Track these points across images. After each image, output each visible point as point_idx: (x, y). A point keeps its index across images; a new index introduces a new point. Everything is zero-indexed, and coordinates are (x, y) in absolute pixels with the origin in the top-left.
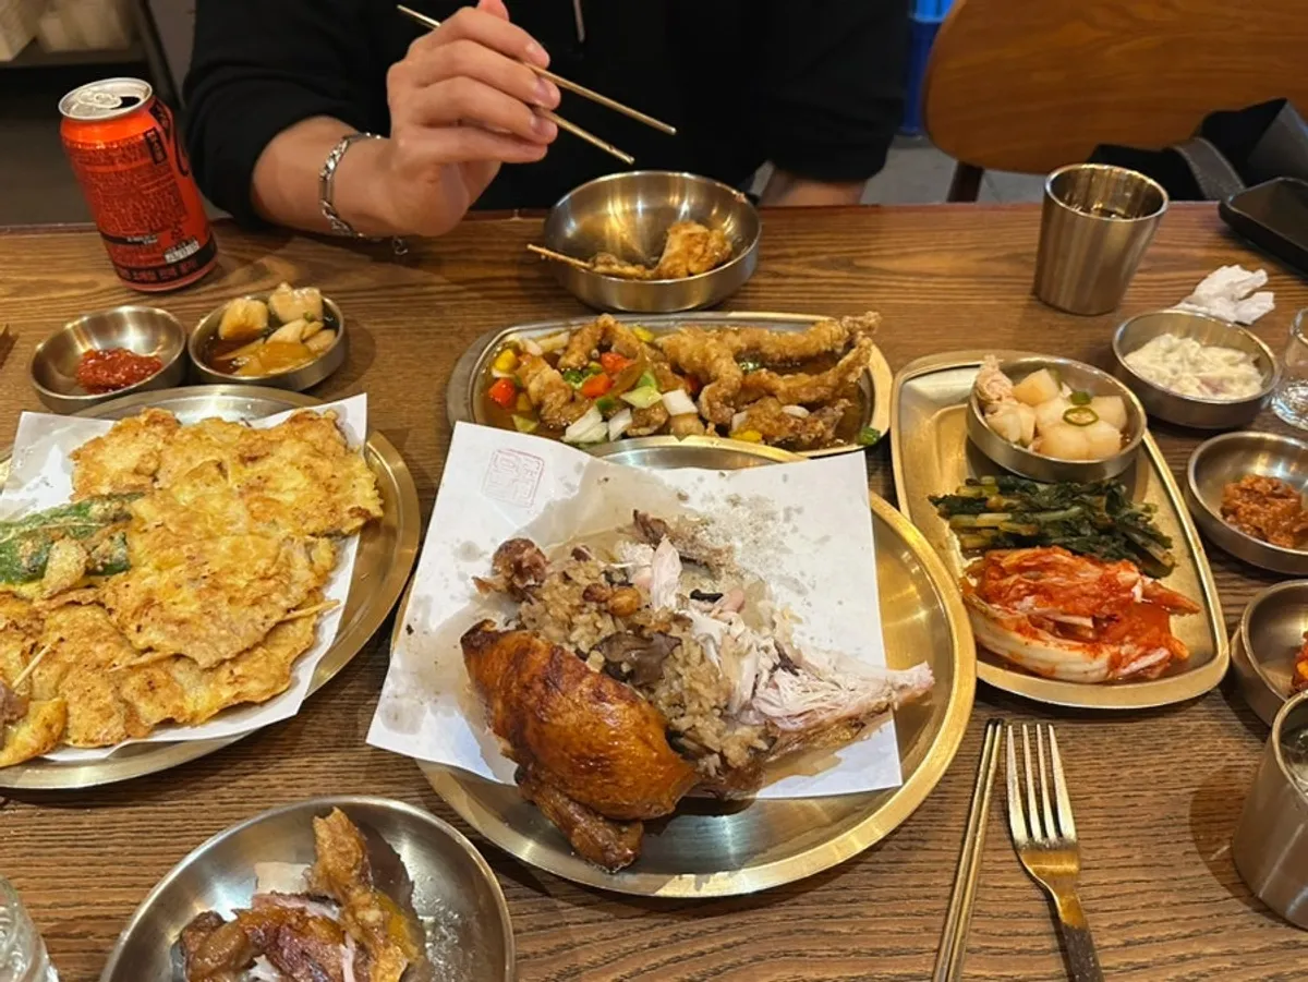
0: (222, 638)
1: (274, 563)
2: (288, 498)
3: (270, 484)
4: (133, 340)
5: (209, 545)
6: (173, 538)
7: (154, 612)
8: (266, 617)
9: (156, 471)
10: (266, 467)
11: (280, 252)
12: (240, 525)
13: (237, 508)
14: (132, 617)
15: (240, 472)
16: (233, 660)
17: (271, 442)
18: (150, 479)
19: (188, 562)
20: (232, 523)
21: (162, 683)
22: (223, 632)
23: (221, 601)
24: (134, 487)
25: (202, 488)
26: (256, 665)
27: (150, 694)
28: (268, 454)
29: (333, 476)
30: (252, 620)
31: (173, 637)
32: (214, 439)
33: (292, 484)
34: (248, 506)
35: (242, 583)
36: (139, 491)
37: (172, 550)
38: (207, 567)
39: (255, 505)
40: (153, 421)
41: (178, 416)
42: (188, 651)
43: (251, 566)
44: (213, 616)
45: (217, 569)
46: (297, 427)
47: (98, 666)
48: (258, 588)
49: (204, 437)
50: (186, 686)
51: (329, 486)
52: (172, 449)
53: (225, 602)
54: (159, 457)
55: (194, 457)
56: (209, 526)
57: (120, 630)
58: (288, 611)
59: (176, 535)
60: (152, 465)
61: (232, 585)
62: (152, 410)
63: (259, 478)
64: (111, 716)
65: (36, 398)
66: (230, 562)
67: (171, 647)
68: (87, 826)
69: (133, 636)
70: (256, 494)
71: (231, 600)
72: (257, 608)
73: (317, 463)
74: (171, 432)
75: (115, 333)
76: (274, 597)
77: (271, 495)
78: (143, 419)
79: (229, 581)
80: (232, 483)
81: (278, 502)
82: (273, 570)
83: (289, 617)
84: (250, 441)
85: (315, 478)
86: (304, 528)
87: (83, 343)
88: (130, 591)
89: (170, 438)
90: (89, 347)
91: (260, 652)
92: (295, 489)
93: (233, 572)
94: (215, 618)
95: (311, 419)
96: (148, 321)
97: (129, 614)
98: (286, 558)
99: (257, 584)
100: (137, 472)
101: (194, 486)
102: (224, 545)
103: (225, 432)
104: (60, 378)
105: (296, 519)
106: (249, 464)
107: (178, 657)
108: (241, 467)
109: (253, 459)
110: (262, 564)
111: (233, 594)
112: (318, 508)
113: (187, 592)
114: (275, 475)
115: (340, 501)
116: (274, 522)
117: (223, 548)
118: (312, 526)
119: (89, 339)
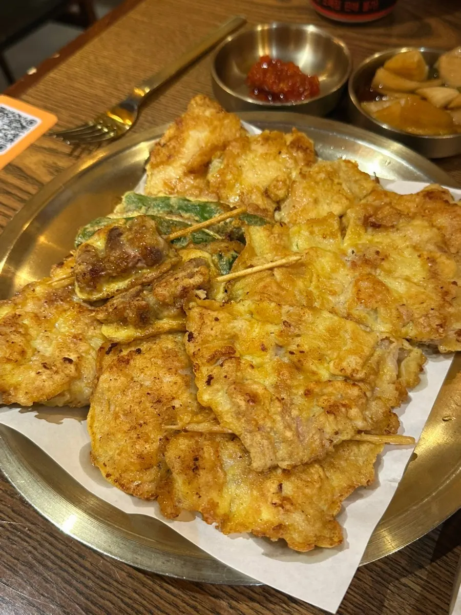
0: (285, 440)
1: (363, 366)
2: (398, 287)
3: (385, 264)
4: (305, 58)
5: (308, 316)
6: (275, 289)
7: (229, 366)
8: (336, 433)
9: (283, 200)
10: (387, 241)
11: (448, 17)
12: (342, 298)
13: (344, 278)
14: (208, 361)
15: (359, 235)
16: (287, 472)
17: (400, 214)
18: (275, 206)
19: (282, 327)
20: (334, 293)
21: (207, 465)
22: (289, 434)
23: (297, 387)
24: (257, 208)
25: (319, 239)
26: (307, 491)
27: (191, 473)
28: (393, 227)
29: (455, 283)
30: (321, 430)
31: (239, 414)
32: (344, 186)
33: (407, 272)
34: (357, 281)
35: (324, 375)
36: (259, 214)
37: (273, 305)
38: (298, 340)
39: (364, 284)
40: (297, 145)
41: (319, 147)
42: (247, 440)
43: (341, 359)
44: (284, 405)
45: (306, 348)
46: (430, 205)
47: (159, 401)
48: (338, 391)
49: (336, 181)
50: (229, 476)
51: (446, 293)
52: (304, 183)
53: (301, 392)
54: (290, 186)
55: (321, 199)
56: (312, 288)
57: (191, 366)
58: (359, 432)
59: (279, 285)
60: (281, 193)
61: (314, 373)
62: (300, 134)
63: (378, 253)
64: (148, 468)
65: (210, 83)
66: (322, 345)
67: (232, 424)
68: (88, 565)
69: (201, 385)
70: (368, 270)
71: (308, 393)
72: (331, 418)
73: (442, 259)
74: (309, 164)
75: (292, 47)
76: (354, 412)
77: (382, 278)
78: (289, 138)
79: (314, 368)
80: (347, 244)
81: (388, 290)
82: (360, 375)
83: (358, 437)
84: (377, 203)
85: (434, 275)
86: (404, 330)
87: (264, 48)
88: (218, 327)
89: (306, 169)
90: (267, 52)
91: (316, 471)
92: (407, 279)
93: (321, 359)
94: (286, 408)
95: (447, 202)
96: (323, 46)
97: (207, 354)
98: (378, 363)
99: (339, 384)
100: (266, 193)
101: (312, 233)
102: (324, 322)
103: (356, 181)
104: (236, 70)
105: (399, 317)
106: (370, 230)
107: (233, 437)
108: (362, 232)
109: (376, 226)
110: (352, 362)
111: (312, 385)
112: (426, 316)
113: (269, 360)
114: (394, 256)
115: (451, 315)
116: (376, 311)
117: (321, 327)
118: (411, 331)
119: (270, 46)
